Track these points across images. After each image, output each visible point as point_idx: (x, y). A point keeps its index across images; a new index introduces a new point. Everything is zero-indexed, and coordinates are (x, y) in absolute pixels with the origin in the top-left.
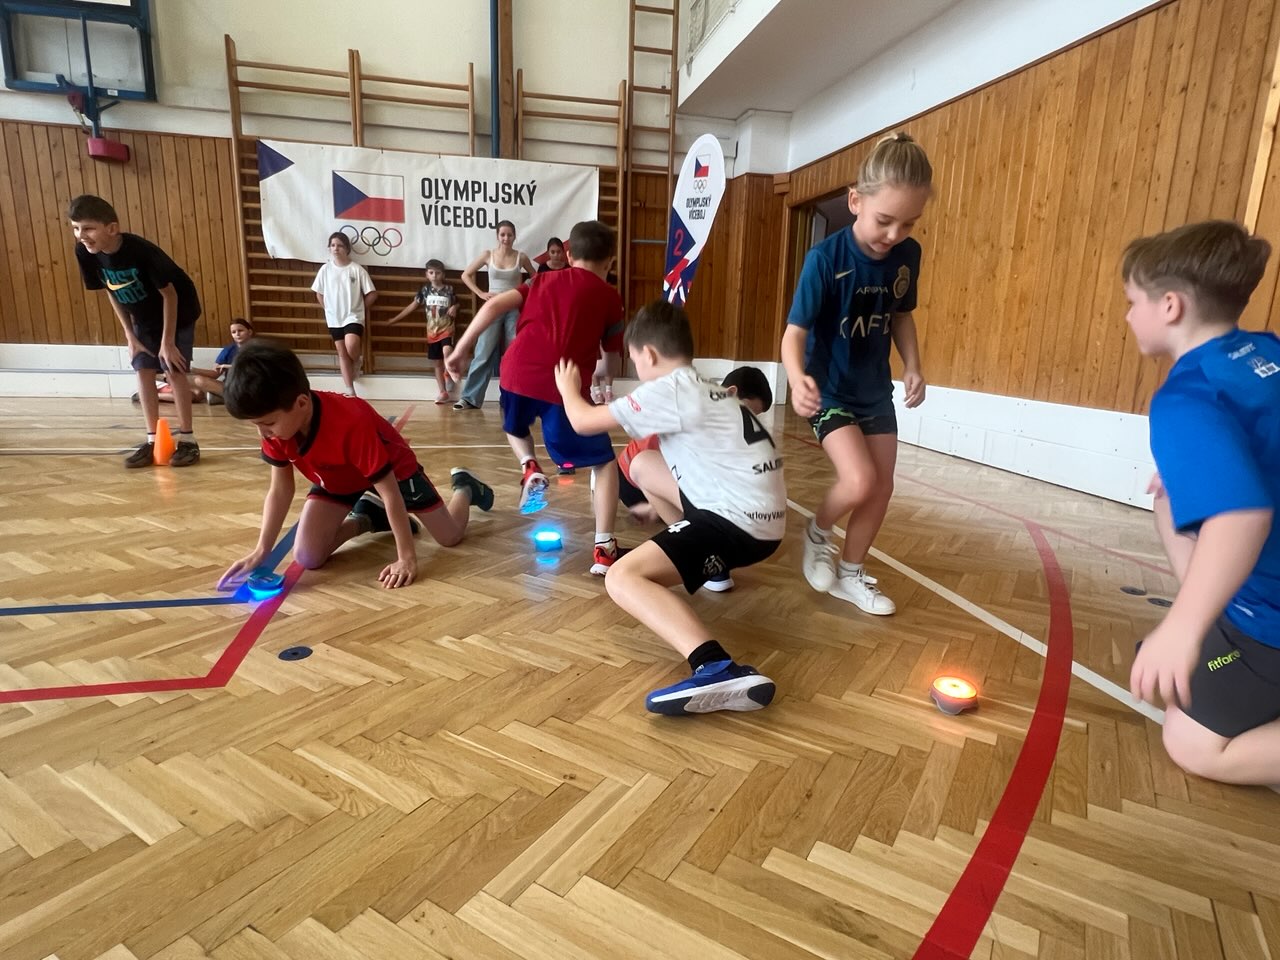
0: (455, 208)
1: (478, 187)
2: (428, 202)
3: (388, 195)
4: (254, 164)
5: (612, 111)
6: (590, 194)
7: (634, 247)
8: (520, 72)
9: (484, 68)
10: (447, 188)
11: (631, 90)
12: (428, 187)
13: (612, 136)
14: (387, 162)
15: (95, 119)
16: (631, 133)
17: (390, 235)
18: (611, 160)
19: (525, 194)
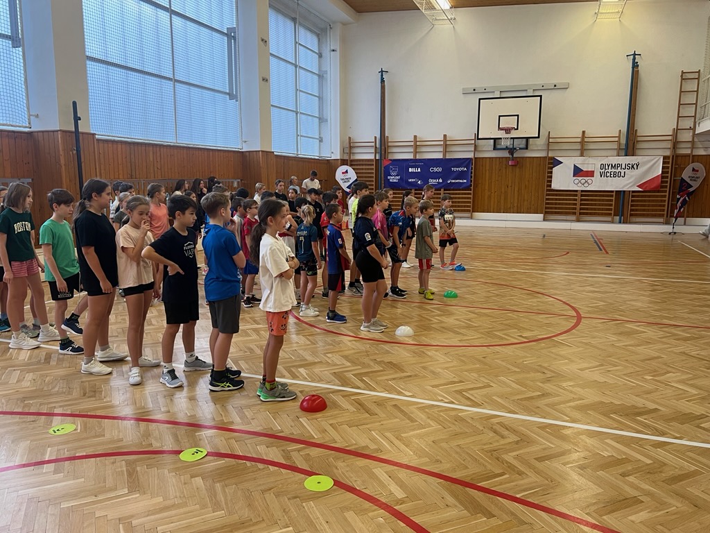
0: (611, 172)
1: (619, 165)
2: (602, 171)
3: (590, 170)
4: (551, 163)
5: (670, 138)
6: (659, 165)
7: (674, 180)
8: (636, 130)
9: (624, 130)
10: (608, 166)
11: (677, 131)
12: (603, 166)
13: (669, 145)
14: (591, 160)
15: (512, 155)
16: (675, 143)
17: (590, 181)
18: (668, 153)
19: (635, 166)
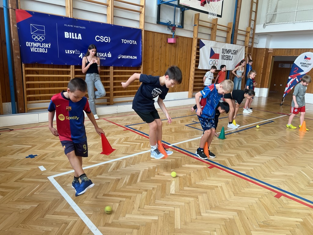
0: (226, 56)
1: (230, 51)
2: (223, 54)
3: (217, 53)
5: (245, 33)
12: (223, 51)
14: (218, 45)
17: (217, 63)
19: (236, 53)
